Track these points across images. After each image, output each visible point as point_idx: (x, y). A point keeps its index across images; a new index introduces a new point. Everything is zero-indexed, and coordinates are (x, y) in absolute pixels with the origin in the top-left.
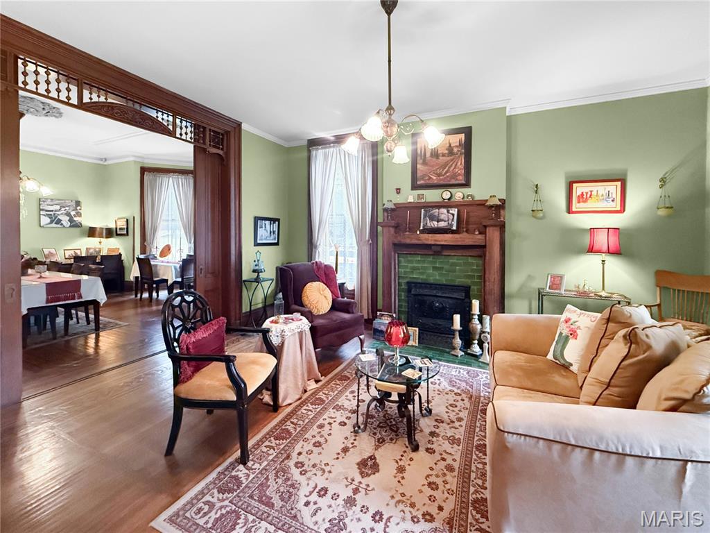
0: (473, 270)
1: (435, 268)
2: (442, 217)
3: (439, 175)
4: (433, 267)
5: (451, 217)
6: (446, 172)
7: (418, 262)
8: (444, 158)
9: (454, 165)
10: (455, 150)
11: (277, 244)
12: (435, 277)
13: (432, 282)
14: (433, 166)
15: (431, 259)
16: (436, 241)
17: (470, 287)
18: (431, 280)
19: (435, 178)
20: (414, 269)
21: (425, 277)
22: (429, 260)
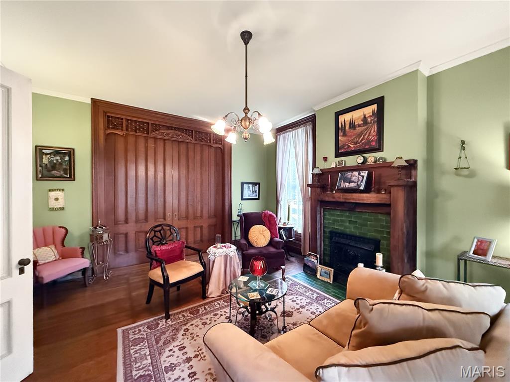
0: (382, 226)
1: (350, 222)
2: (353, 179)
3: (356, 143)
4: (349, 221)
5: (361, 178)
6: (362, 140)
7: (338, 215)
8: (360, 128)
9: (368, 133)
10: (369, 120)
11: (258, 199)
12: (350, 229)
13: (348, 233)
14: (351, 136)
15: (348, 214)
16: (346, 199)
17: (380, 241)
18: (348, 231)
19: (352, 146)
20: (335, 221)
21: (343, 228)
22: (346, 214)
